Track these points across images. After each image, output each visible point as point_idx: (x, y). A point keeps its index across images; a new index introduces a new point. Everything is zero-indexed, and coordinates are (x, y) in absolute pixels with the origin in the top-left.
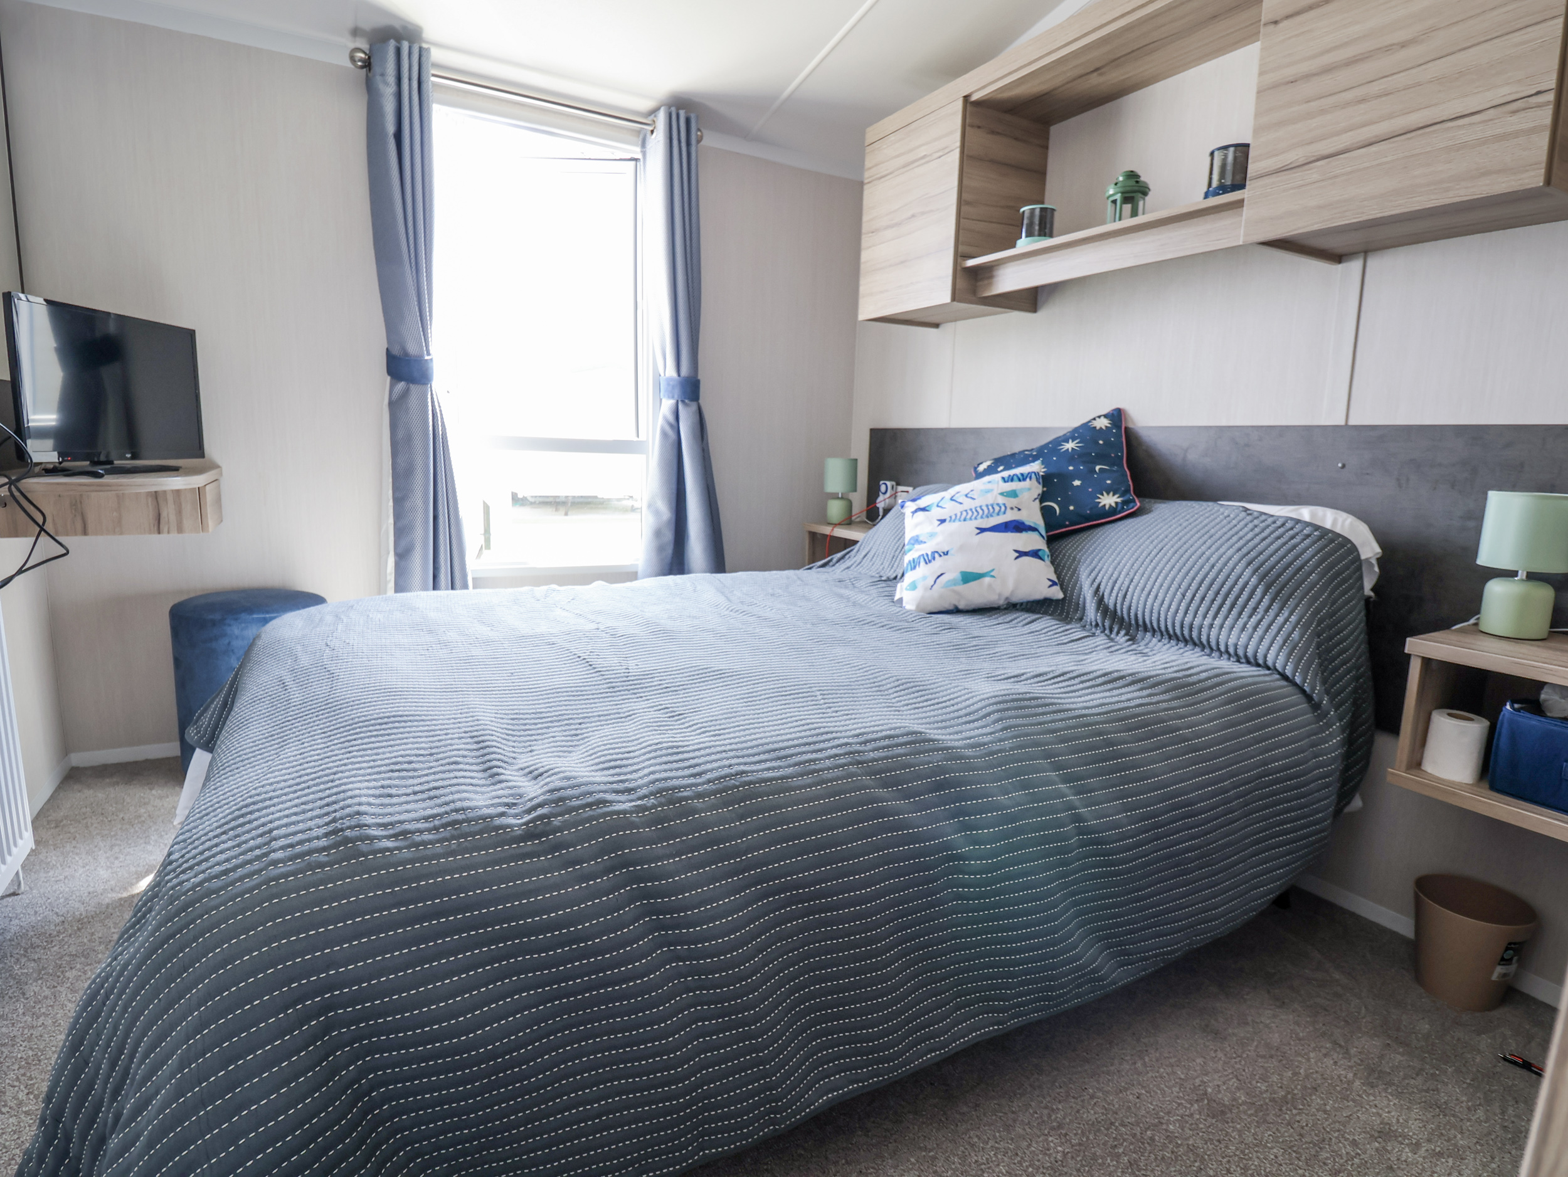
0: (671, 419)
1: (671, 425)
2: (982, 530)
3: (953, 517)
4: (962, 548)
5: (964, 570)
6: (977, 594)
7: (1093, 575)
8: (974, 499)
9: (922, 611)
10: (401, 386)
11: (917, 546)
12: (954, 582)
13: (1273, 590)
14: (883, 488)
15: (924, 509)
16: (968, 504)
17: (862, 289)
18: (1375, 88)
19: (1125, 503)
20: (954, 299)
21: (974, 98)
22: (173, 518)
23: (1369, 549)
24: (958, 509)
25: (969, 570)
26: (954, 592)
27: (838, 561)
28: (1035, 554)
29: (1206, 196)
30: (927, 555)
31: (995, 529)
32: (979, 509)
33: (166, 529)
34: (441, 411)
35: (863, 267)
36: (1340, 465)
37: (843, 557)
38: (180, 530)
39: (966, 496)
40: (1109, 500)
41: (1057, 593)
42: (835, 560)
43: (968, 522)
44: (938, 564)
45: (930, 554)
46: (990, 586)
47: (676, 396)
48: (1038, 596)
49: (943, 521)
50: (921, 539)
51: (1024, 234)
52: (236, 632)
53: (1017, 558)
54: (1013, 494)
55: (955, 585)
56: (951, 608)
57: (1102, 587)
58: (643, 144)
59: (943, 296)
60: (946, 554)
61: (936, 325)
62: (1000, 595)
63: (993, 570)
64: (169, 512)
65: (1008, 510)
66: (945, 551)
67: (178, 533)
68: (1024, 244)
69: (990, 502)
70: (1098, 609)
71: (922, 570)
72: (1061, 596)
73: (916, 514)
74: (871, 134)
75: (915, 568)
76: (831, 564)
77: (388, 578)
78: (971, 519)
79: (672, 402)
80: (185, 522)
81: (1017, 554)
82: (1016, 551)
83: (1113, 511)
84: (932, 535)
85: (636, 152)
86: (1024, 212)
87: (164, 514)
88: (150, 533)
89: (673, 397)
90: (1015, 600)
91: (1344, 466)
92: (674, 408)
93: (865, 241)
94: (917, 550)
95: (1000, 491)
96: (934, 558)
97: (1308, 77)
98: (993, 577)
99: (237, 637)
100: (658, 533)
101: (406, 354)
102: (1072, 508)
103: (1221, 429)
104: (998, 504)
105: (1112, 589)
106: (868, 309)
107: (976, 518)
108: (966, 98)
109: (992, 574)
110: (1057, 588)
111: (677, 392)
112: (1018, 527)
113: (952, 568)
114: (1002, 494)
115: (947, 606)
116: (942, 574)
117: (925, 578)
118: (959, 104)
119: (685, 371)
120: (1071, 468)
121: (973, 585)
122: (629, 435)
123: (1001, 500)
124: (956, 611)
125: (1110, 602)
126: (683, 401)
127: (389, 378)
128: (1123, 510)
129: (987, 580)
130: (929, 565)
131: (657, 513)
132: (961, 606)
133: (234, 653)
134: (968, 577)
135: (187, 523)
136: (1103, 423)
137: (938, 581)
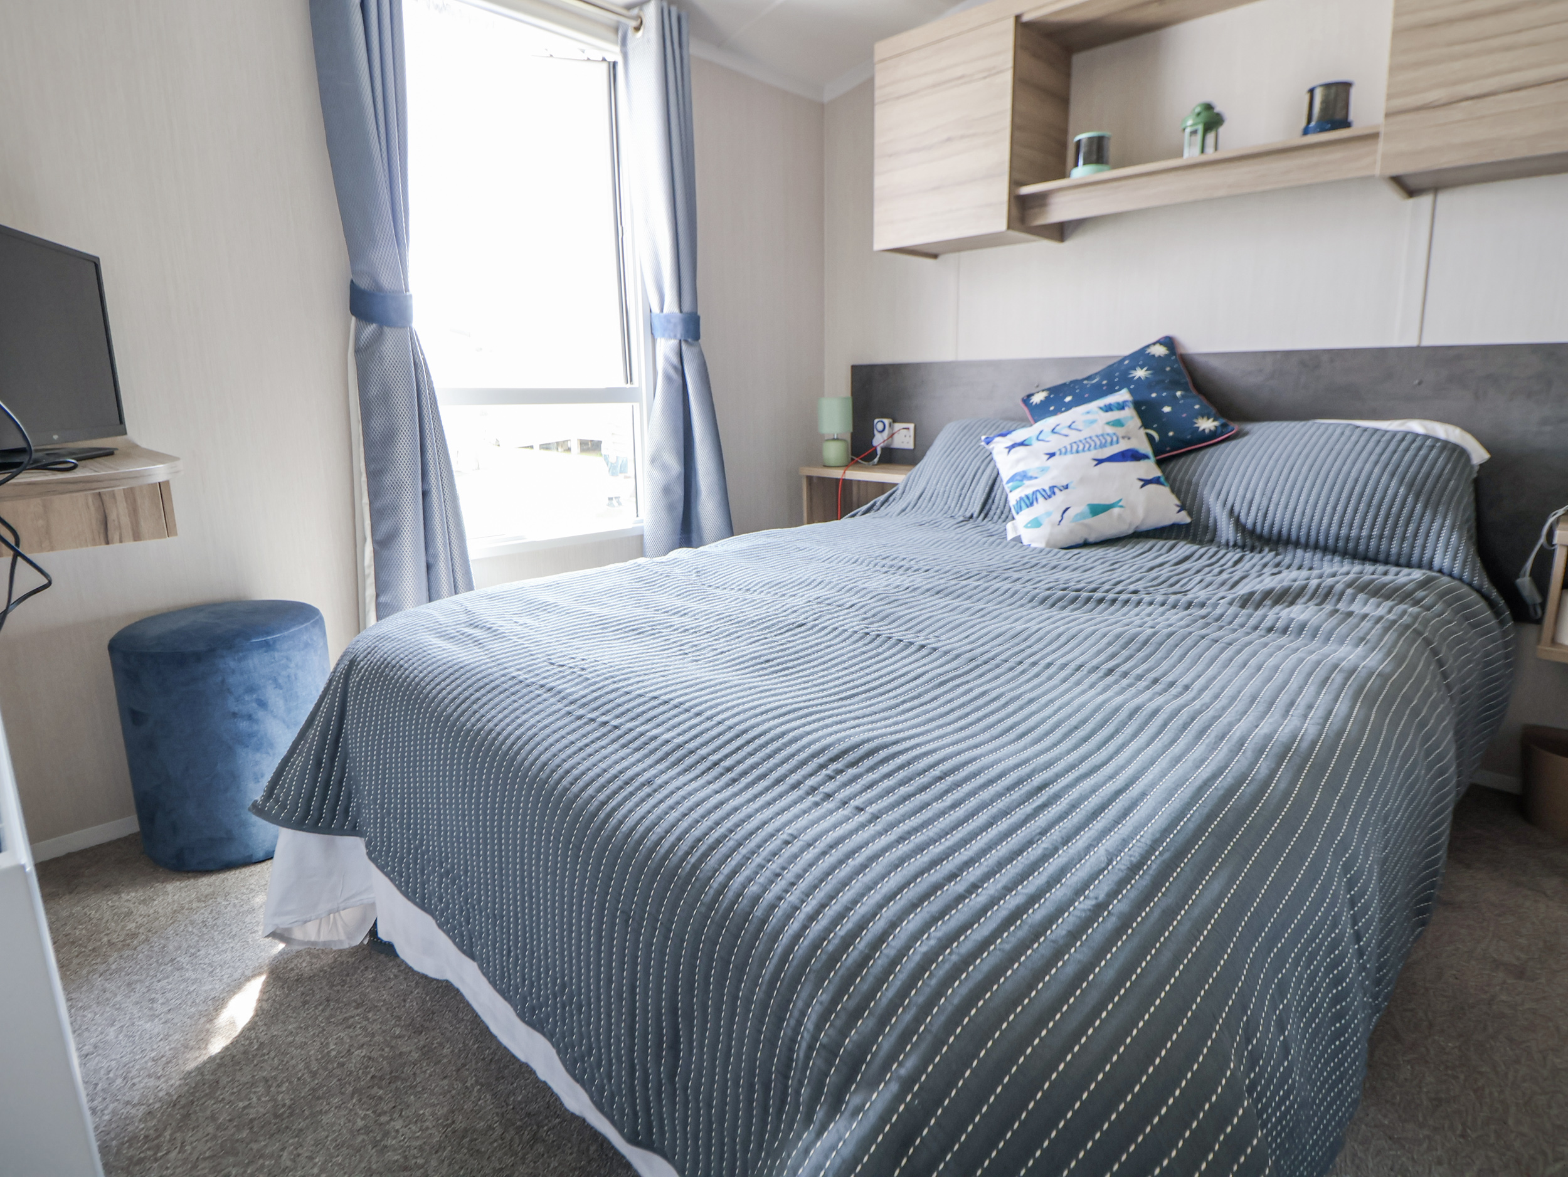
0: (675, 360)
1: (675, 368)
2: (1100, 461)
3: (1063, 450)
4: (1083, 481)
5: (1089, 502)
6: (1107, 526)
7: (1222, 497)
8: (1080, 431)
9: (1055, 547)
10: (371, 328)
11: (1027, 482)
12: (1081, 516)
13: (1422, 498)
14: (880, 426)
15: (1022, 444)
16: (1074, 436)
17: (877, 217)
18: (1524, 37)
19: (1224, 425)
20: (1009, 227)
21: (1026, 18)
22: (125, 520)
23: (1479, 455)
24: (1066, 442)
25: (1096, 502)
26: (1086, 525)
27: (883, 504)
28: (1156, 481)
29: (1306, 132)
30: (1044, 490)
31: (1112, 459)
32: (1088, 440)
33: (117, 537)
34: (424, 359)
35: (877, 194)
36: (1417, 382)
37: (887, 500)
38: (137, 537)
39: (1070, 427)
40: (1207, 425)
41: (1184, 518)
42: (878, 504)
43: (1081, 455)
44: (1060, 498)
45: (1047, 489)
46: (1120, 516)
47: (679, 336)
48: (1167, 522)
49: (1052, 455)
50: (1030, 474)
51: (1081, 161)
52: (232, 664)
53: (1142, 486)
54: (1118, 423)
55: (1084, 518)
56: (1081, 541)
57: (1236, 509)
58: (624, 43)
59: (998, 223)
60: (1067, 487)
61: (935, 256)
62: (1130, 524)
63: (1120, 500)
64: (119, 513)
65: (1121, 440)
66: (1065, 484)
67: (135, 540)
68: (1081, 172)
69: (1100, 432)
70: (1237, 531)
71: (1041, 507)
72: (1188, 520)
73: (1013, 450)
74: (882, 49)
75: (1032, 504)
76: (875, 508)
77: (367, 571)
78: (1083, 450)
79: (673, 343)
80: (142, 523)
81: (1142, 483)
82: (1141, 480)
83: (1213, 434)
84: (1044, 470)
85: (613, 53)
86: (1079, 142)
87: (112, 516)
88: (95, 544)
89: (675, 337)
90: (1144, 528)
91: (1420, 383)
92: (677, 349)
93: (879, 166)
94: (1028, 486)
95: (1105, 421)
96: (1054, 493)
97: (1450, 21)
98: (1122, 507)
99: (233, 672)
100: (667, 490)
101: (379, 288)
102: (1171, 434)
103: (1288, 354)
104: (1108, 434)
105: (1249, 509)
106: (885, 238)
107: (1089, 449)
108: (1018, 18)
109: (1120, 504)
110: (1184, 513)
111: (679, 331)
112: (1133, 456)
113: (1078, 500)
114: (1108, 423)
115: (1080, 541)
116: (1067, 509)
117: (1049, 514)
118: (1010, 24)
119: (687, 307)
120: (1154, 395)
121: (1102, 516)
122: (619, 381)
123: (1110, 430)
124: (1086, 544)
125: (1249, 524)
126: (686, 341)
127: (354, 318)
128: (1222, 434)
129: (1116, 510)
130: (1050, 500)
131: (664, 468)
132: (1092, 539)
133: (231, 693)
134: (1097, 510)
135: (145, 526)
136: (1160, 351)
137: (1065, 515)
